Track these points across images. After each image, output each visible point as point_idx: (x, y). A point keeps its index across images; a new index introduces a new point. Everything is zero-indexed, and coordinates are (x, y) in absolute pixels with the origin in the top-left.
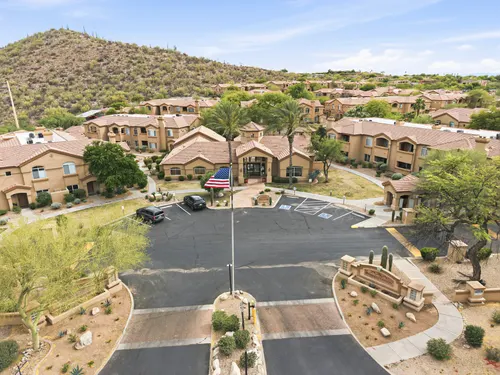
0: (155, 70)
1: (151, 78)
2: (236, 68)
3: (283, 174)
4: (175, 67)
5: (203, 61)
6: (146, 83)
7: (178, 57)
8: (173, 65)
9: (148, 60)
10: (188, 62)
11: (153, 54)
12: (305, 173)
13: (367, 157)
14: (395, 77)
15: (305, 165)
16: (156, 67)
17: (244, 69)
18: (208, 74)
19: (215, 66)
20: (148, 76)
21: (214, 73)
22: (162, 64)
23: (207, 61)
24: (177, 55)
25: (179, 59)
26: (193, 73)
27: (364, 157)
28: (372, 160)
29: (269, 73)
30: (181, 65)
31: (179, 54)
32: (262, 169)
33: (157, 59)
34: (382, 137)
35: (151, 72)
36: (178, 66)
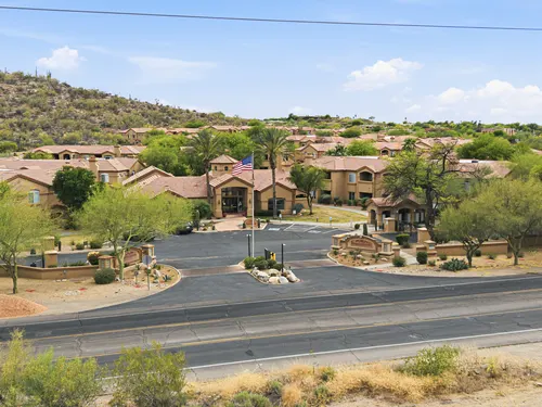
0: (21, 108)
1: (14, 120)
2: (150, 107)
3: (265, 207)
4: (53, 103)
5: (95, 94)
6: (11, 125)
7: (57, 88)
8: (49, 100)
9: (6, 92)
10: (73, 97)
11: (12, 82)
12: (288, 205)
13: (352, 194)
14: (390, 124)
15: (288, 197)
16: (22, 103)
17: (164, 109)
18: (107, 114)
19: (117, 103)
20: (11, 116)
21: (117, 113)
22: (31, 99)
23: (104, 96)
24: (54, 84)
25: (59, 91)
26: (82, 112)
27: (348, 196)
28: (357, 197)
29: (203, 115)
30: (62, 100)
31: (57, 83)
32: (240, 204)
33: (20, 90)
34: (366, 170)
35: (14, 110)
36: (57, 101)
